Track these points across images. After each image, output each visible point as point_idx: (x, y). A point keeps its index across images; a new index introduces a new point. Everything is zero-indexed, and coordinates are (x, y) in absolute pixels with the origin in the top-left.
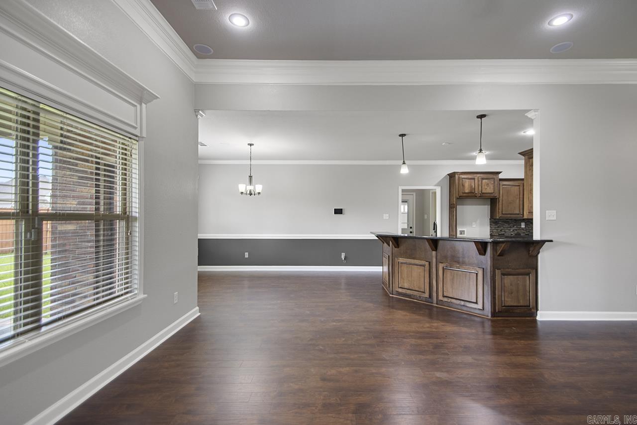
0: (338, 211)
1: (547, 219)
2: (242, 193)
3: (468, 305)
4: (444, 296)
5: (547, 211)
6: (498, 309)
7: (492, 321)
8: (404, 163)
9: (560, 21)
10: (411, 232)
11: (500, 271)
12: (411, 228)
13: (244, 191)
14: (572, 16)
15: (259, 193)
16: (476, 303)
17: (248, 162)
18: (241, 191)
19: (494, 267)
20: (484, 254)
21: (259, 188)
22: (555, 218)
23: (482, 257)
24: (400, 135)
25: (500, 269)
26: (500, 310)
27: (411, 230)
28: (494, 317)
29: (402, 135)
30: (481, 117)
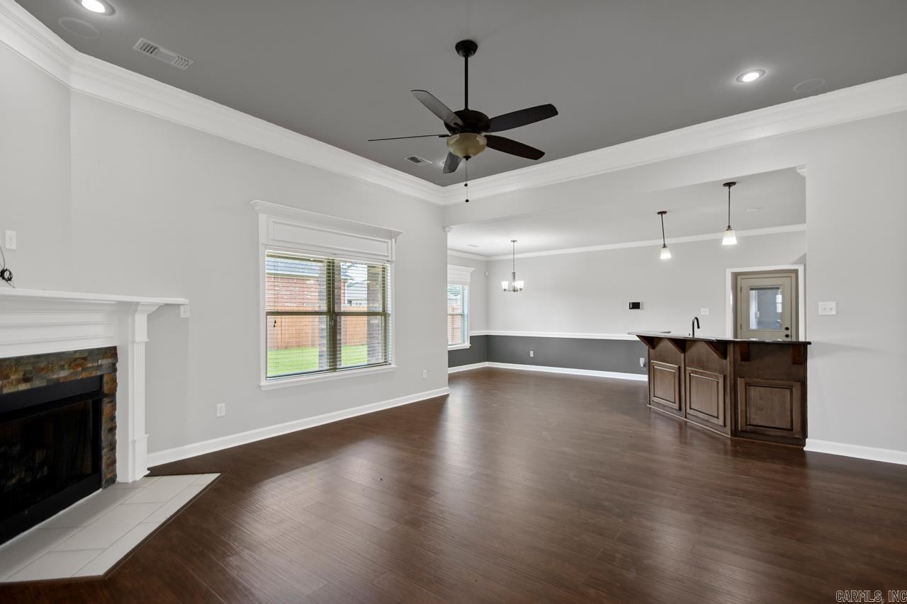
0: (635, 306)
1: (820, 314)
2: (505, 290)
3: (711, 421)
4: (691, 408)
5: (820, 303)
6: (741, 428)
7: (732, 440)
8: (665, 246)
9: (751, 77)
10: (787, 336)
11: (743, 379)
12: (787, 329)
13: (506, 288)
14: (764, 72)
15: (521, 289)
16: (717, 418)
17: (512, 257)
18: (504, 288)
19: (736, 375)
20: (725, 358)
21: (519, 284)
22: (834, 313)
23: (724, 361)
24: (659, 213)
25: (743, 377)
26: (744, 429)
27: (788, 332)
28: (736, 436)
29: (662, 213)
30: (729, 185)
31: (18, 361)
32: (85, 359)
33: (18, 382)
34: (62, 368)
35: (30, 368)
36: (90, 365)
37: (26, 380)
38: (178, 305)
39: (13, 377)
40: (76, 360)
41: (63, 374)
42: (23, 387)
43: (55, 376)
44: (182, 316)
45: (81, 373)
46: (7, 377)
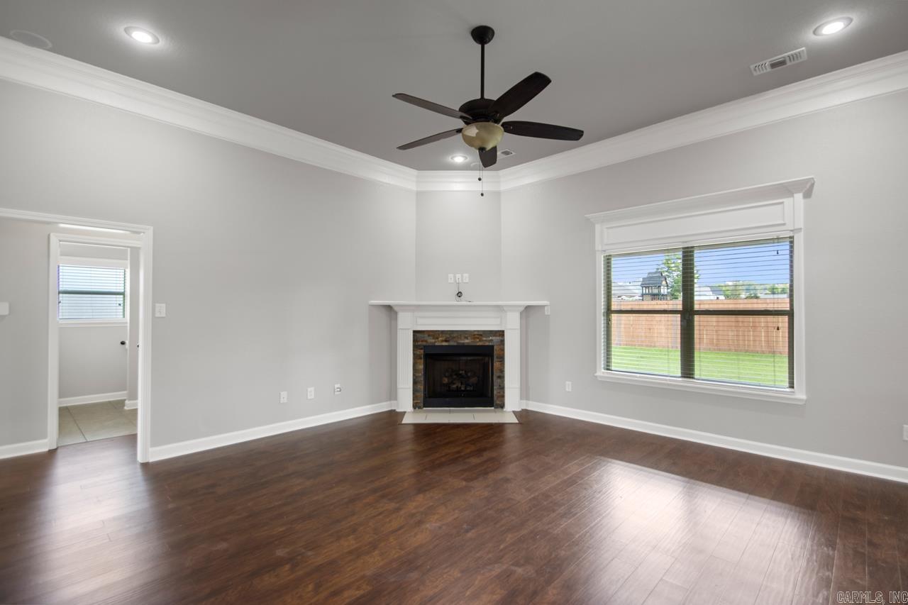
31: (443, 332)
32: (481, 335)
33: (442, 341)
34: (467, 338)
35: (448, 336)
36: (484, 339)
37: (446, 341)
38: (543, 307)
39: (440, 339)
40: (474, 335)
41: (466, 341)
42: (444, 344)
43: (462, 342)
44: (546, 313)
45: (478, 342)
46: (438, 338)
